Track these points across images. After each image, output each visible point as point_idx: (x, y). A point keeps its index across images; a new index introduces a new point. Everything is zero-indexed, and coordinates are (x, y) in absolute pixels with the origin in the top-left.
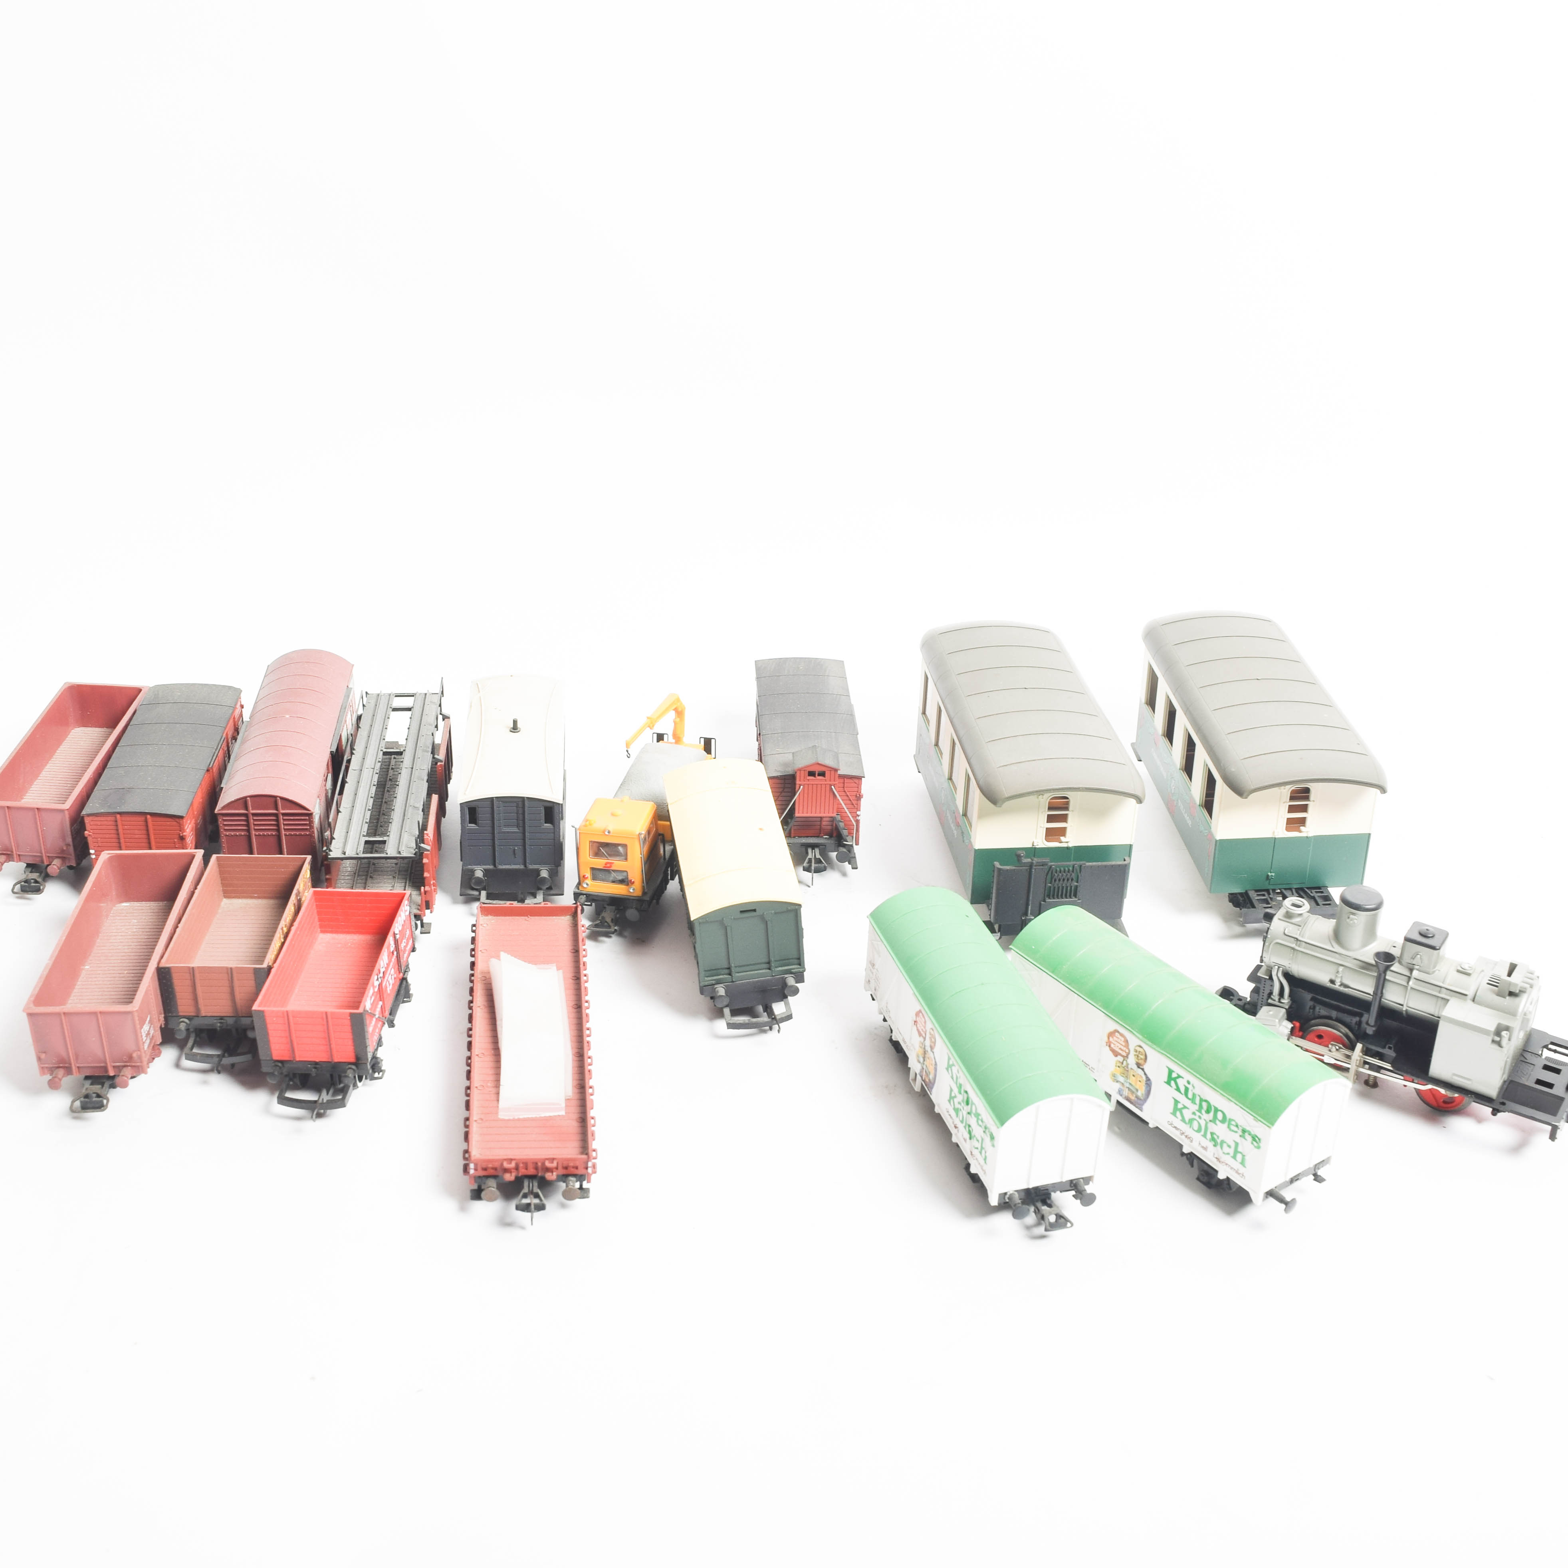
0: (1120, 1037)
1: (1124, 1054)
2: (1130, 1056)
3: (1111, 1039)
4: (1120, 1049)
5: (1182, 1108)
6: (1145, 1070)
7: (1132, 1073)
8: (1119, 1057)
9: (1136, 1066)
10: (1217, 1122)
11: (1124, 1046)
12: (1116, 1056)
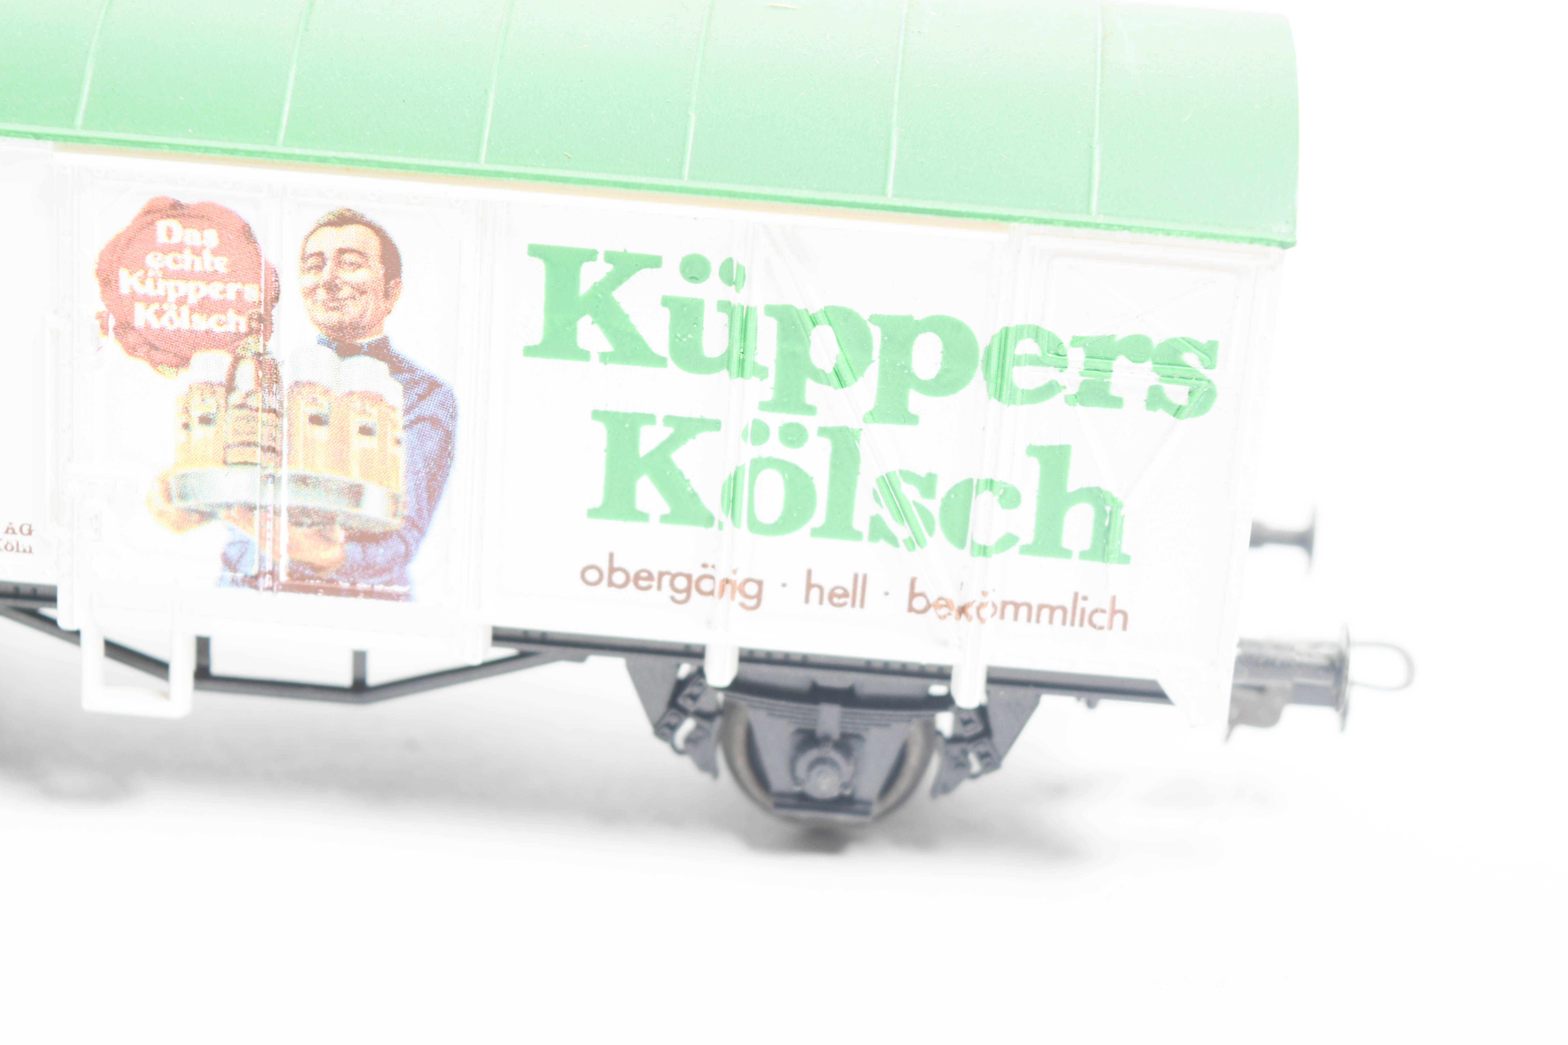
0: (192, 236)
1: (235, 322)
2: (281, 314)
3: (127, 281)
4: (205, 306)
5: (672, 442)
6: (399, 346)
7: (305, 410)
8: (199, 358)
9: (328, 354)
10: (916, 401)
11: (233, 275)
12: (183, 361)
